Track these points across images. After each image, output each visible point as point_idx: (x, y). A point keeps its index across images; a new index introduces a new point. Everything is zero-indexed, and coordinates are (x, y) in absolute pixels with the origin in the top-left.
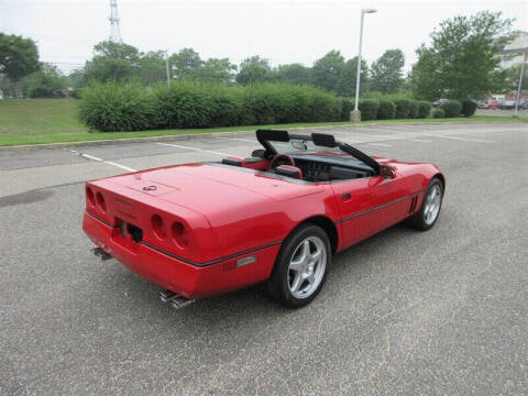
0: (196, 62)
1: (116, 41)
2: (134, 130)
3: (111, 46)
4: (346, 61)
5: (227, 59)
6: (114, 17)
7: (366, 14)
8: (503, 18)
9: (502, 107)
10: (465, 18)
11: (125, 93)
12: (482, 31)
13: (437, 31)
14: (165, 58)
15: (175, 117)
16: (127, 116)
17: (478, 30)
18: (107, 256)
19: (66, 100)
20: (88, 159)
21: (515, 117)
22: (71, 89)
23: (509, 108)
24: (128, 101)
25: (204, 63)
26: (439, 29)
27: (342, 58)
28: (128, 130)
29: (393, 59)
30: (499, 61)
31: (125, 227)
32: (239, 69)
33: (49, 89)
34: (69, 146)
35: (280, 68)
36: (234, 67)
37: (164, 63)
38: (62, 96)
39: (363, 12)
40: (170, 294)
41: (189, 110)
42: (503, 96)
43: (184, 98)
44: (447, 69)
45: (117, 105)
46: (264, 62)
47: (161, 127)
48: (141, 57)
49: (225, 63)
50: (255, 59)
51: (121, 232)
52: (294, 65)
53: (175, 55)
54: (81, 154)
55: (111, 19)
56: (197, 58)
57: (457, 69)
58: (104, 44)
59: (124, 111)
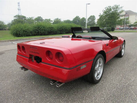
0: (42, 20)
1: (20, 15)
2: (27, 36)
3: (19, 16)
4: (80, 19)
5: (50, 19)
6: (19, 9)
7: (87, 5)
8: (120, 6)
9: (120, 29)
10: (111, 7)
11: (24, 26)
12: (115, 10)
13: (104, 10)
14: (33, 19)
15: (38, 32)
16: (25, 32)
17: (114, 10)
18: (26, 69)
19: (7, 31)
20: (14, 44)
21: (124, 31)
22: (8, 28)
23: (122, 29)
24: (25, 28)
25: (44, 20)
26: (105, 9)
27: (80, 18)
28: (25, 36)
29: (92, 18)
30: (120, 17)
31: (33, 58)
32: (53, 21)
33: (2, 28)
34: (8, 41)
35: (64, 21)
36: (52, 21)
37: (33, 20)
38: (5, 30)
39: (87, 4)
40: (54, 81)
41: (42, 30)
42: (120, 26)
43: (41, 27)
44: (107, 19)
45: (22, 29)
46: (60, 20)
47: (35, 35)
48: (27, 19)
49: (49, 20)
50: (57, 19)
51: (32, 60)
52: (67, 20)
53: (36, 18)
54: (12, 43)
55: (18, 9)
56: (42, 19)
57: (109, 20)
58: (17, 16)
59: (24, 31)
